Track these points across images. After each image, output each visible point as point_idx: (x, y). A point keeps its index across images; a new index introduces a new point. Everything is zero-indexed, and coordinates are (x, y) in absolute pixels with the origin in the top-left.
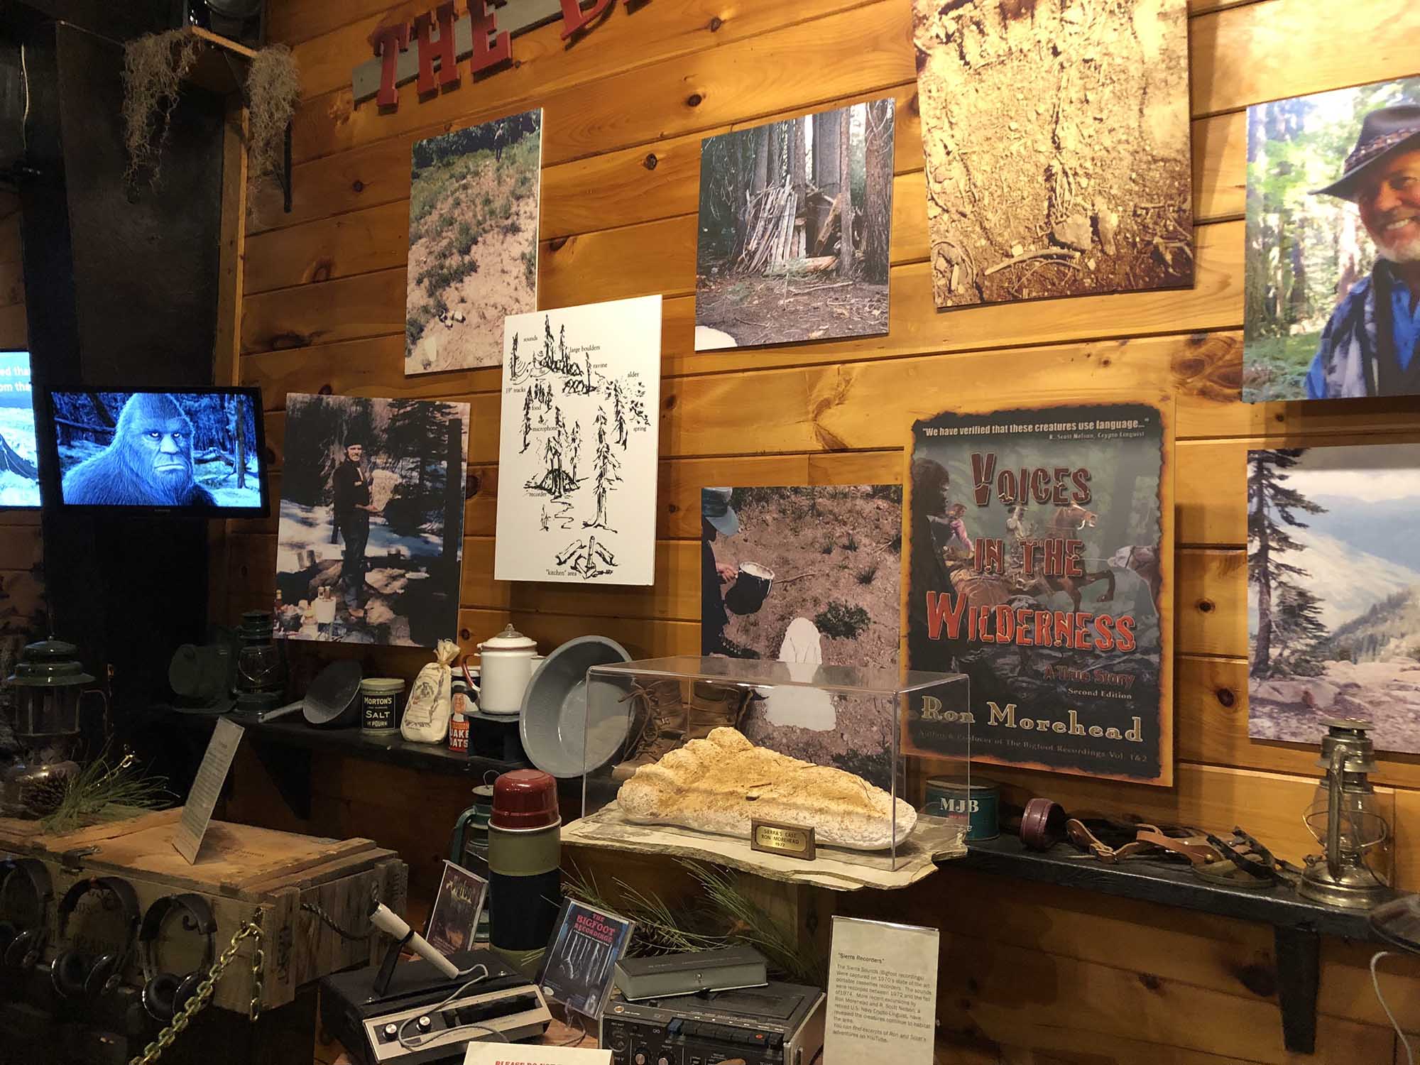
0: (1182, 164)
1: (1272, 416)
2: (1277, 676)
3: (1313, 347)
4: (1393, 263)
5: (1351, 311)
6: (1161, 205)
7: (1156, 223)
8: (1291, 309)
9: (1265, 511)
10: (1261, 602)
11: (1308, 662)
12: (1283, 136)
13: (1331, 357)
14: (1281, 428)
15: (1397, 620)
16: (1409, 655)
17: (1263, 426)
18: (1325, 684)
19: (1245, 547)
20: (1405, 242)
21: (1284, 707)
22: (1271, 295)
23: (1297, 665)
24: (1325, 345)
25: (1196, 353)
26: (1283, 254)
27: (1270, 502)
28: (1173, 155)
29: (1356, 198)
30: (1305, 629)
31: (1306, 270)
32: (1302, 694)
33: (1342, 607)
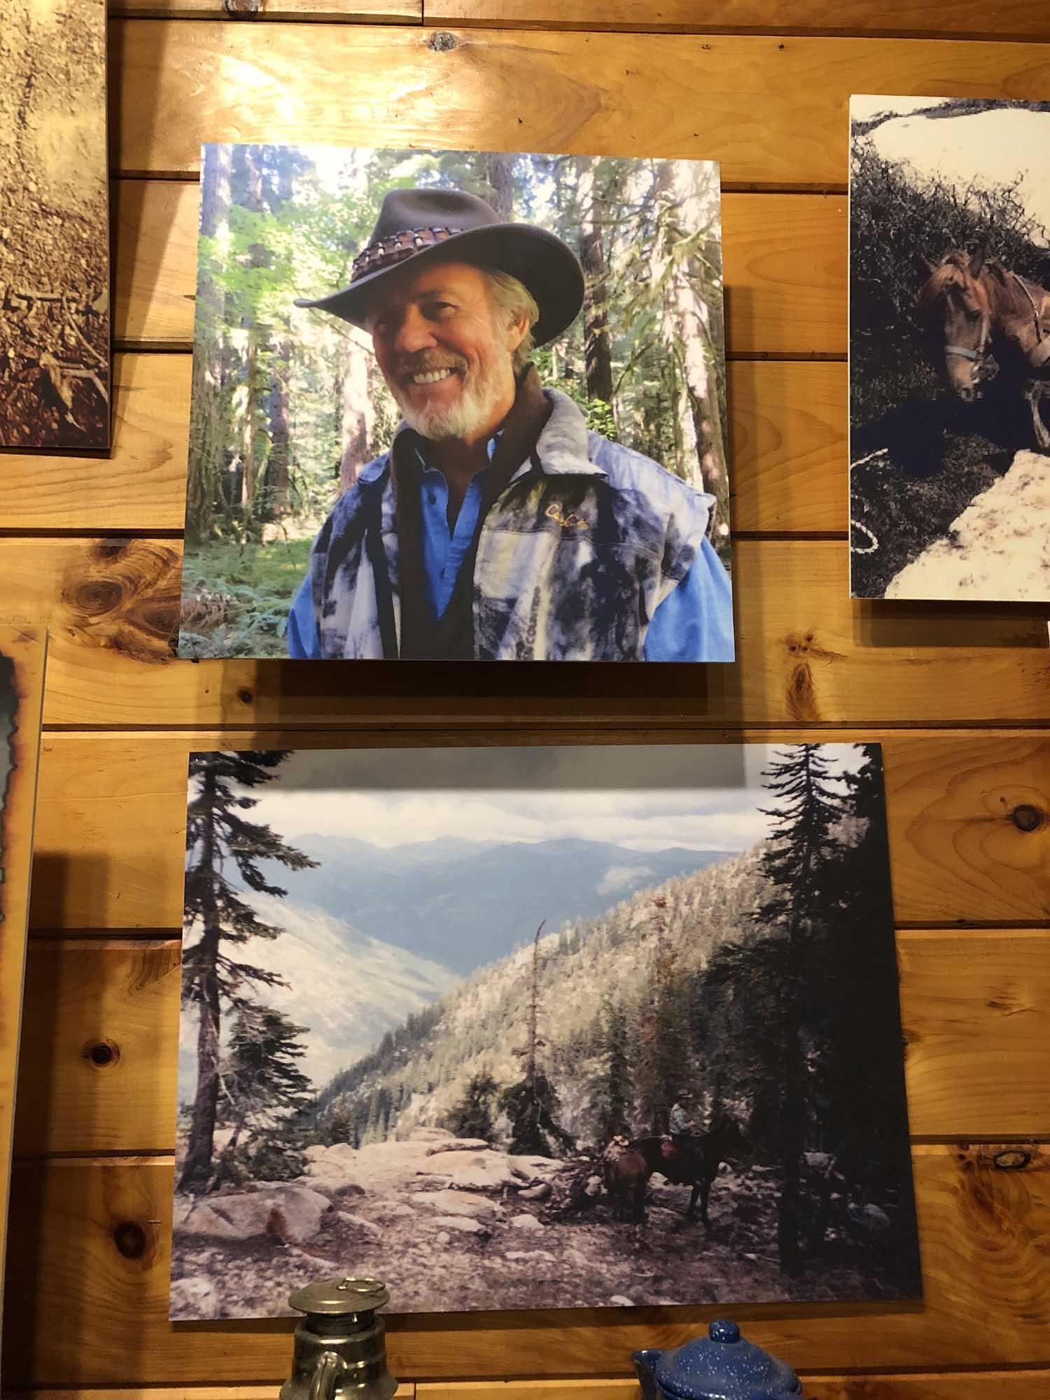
0: (93, 228)
1: (233, 691)
2: (226, 1185)
3: (298, 566)
4: (424, 437)
5: (358, 510)
6: (55, 296)
7: (44, 328)
8: (265, 495)
9: (216, 864)
10: (202, 1039)
11: (279, 1151)
12: (259, 202)
13: (328, 588)
14: (247, 715)
15: (423, 1060)
16: (440, 1124)
17: (218, 709)
18: (307, 1193)
19: (177, 934)
20: (441, 405)
21: (236, 1248)
22: (233, 468)
23: (260, 1159)
24: (319, 564)
25: (108, 572)
26: (255, 400)
27: (224, 848)
28: (78, 209)
29: (367, 324)
30: (278, 1086)
31: (291, 431)
32: (266, 1216)
33: (335, 1042)
